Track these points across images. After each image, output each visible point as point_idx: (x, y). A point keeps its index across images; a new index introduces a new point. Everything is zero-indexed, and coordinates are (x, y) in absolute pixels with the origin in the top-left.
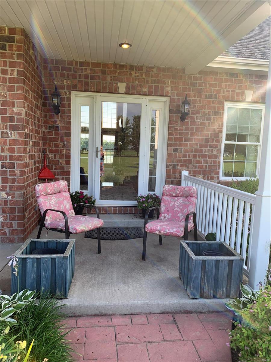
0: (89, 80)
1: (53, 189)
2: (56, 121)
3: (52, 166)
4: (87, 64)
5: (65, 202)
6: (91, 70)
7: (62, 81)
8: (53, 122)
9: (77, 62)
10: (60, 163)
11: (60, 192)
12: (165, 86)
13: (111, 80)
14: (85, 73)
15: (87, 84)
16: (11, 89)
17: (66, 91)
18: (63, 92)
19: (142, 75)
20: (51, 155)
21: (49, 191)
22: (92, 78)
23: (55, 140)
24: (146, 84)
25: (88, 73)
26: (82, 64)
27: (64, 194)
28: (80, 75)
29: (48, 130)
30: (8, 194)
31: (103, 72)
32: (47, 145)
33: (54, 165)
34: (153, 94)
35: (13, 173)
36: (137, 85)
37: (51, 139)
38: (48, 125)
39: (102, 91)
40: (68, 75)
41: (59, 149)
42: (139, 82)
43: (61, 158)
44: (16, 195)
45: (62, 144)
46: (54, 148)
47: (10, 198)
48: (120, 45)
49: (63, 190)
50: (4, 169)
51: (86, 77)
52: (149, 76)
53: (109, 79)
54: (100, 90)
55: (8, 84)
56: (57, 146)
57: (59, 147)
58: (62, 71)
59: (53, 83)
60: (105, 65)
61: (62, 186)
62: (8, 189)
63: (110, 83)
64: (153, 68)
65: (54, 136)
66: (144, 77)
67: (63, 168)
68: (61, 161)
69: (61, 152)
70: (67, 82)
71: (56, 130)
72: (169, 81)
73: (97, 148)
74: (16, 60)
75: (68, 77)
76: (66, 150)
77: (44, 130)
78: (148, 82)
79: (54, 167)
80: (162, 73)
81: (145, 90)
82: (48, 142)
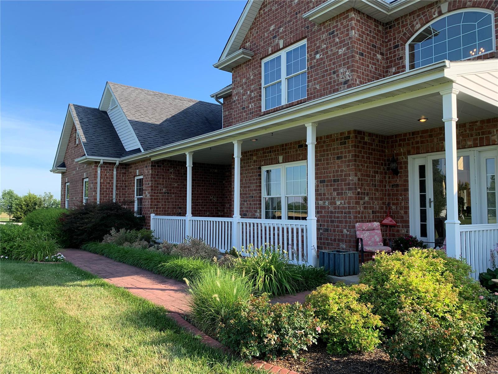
0: (420, 145)
1: (367, 227)
2: (396, 180)
3: (394, 216)
4: (418, 132)
5: (376, 237)
6: (421, 137)
7: (400, 149)
8: (394, 181)
9: (409, 133)
10: (400, 213)
11: (374, 230)
12: (490, 135)
13: (437, 141)
14: (416, 140)
15: (418, 148)
16: (348, 166)
17: (402, 156)
18: (401, 158)
19: (466, 131)
20: (394, 207)
21: (364, 228)
22: (422, 142)
23: (396, 195)
24: (470, 138)
25: (419, 139)
26: (413, 133)
27: (376, 231)
28: (412, 143)
29: (391, 188)
30: (348, 231)
31: (431, 136)
32: (391, 200)
33: (396, 215)
34: (479, 145)
35: (350, 218)
36: (462, 140)
37: (393, 195)
38: (391, 184)
39: (430, 151)
40: (403, 144)
41: (399, 202)
42: (463, 138)
43: (400, 209)
44: (352, 231)
45: (401, 198)
46: (395, 202)
47: (348, 233)
48: (419, 120)
49: (376, 229)
50: (346, 215)
51: (417, 143)
52: (473, 130)
53: (435, 140)
54: (429, 151)
55: (347, 163)
56: (397, 199)
57: (399, 201)
58: (399, 142)
59: (394, 152)
60: (432, 130)
61: (374, 226)
62: (347, 228)
63: (437, 144)
64: (477, 122)
65: (395, 192)
66: (468, 132)
67: (402, 217)
68: (401, 212)
69: (400, 204)
70: (403, 150)
71: (397, 187)
72: (495, 131)
73: (430, 199)
74: (351, 149)
75: (404, 146)
76: (404, 202)
77: (388, 188)
78: (472, 136)
79: (396, 217)
80: (486, 124)
81: (469, 143)
82: (391, 197)
